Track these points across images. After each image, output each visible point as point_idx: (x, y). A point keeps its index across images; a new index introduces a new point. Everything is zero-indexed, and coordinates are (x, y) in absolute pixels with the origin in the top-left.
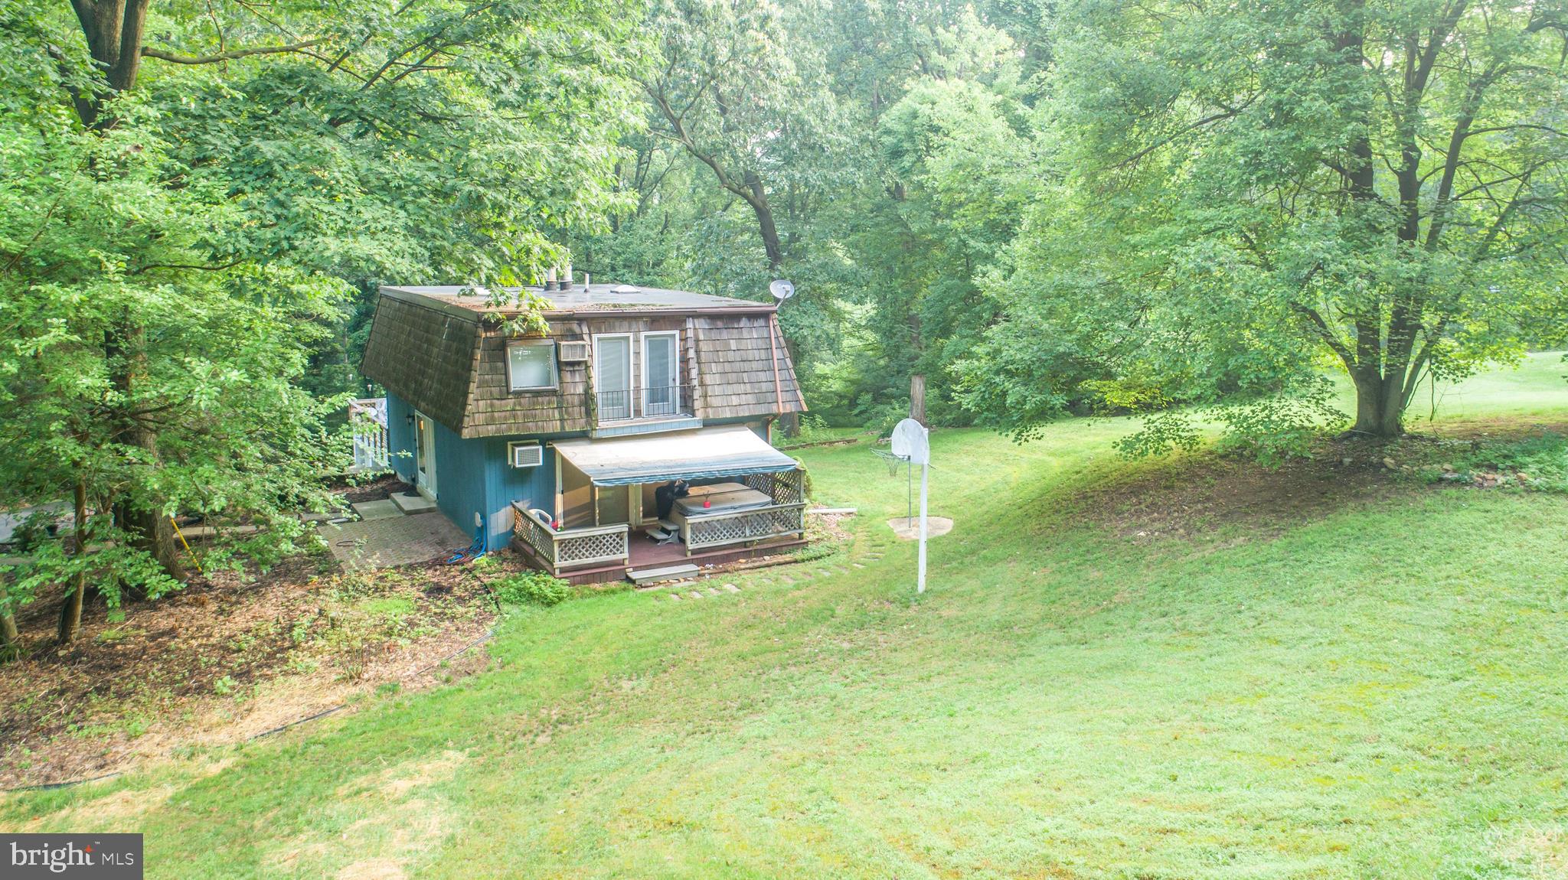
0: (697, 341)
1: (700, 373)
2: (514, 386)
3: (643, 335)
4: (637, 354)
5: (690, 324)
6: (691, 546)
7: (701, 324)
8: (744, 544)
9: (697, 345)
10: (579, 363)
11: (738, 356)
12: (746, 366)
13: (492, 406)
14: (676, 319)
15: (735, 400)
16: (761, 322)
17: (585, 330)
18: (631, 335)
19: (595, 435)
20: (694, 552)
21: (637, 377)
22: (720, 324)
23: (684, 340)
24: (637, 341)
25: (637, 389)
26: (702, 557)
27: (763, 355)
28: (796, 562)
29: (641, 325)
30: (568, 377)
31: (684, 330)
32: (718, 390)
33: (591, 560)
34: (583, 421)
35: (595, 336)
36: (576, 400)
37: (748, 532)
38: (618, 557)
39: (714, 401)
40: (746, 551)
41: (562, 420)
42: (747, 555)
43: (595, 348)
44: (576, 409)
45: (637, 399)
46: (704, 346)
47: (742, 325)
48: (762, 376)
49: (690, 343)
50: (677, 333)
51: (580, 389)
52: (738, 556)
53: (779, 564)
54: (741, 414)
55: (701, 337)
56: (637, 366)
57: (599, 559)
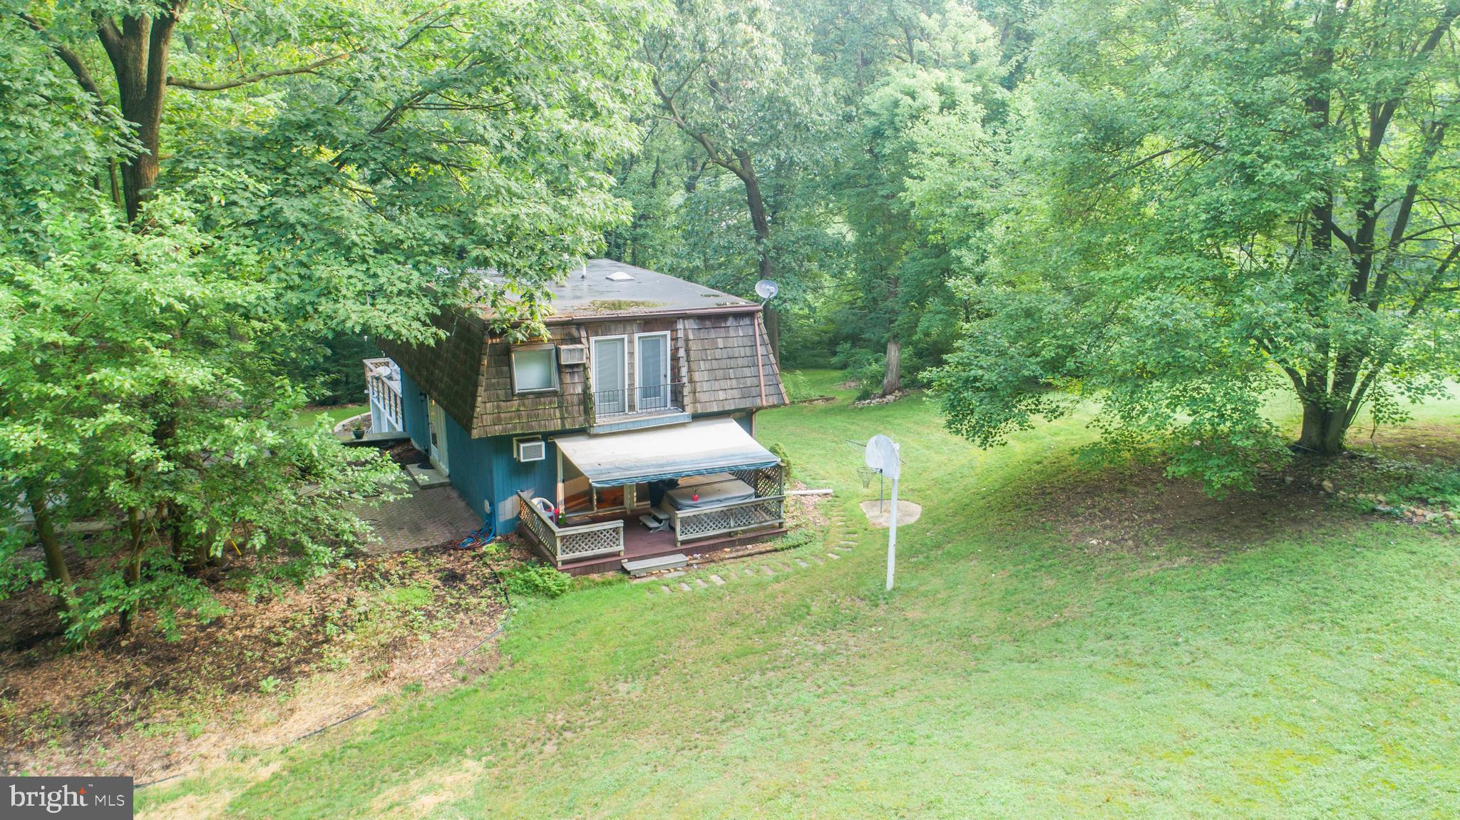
0: (687, 340)
1: (690, 371)
2: (518, 388)
3: (637, 336)
4: (631, 354)
5: (680, 325)
6: (680, 538)
7: (691, 324)
8: (729, 534)
9: (687, 345)
10: (577, 365)
11: (725, 354)
12: (732, 363)
13: (498, 407)
14: (666, 321)
15: (722, 395)
16: (747, 321)
17: (583, 334)
18: (626, 337)
19: (593, 431)
20: (683, 543)
21: (631, 375)
22: (708, 324)
23: (674, 339)
24: (631, 342)
25: (632, 385)
26: (690, 548)
27: (748, 351)
28: (776, 550)
29: (635, 327)
30: (567, 379)
31: (674, 331)
32: (706, 386)
33: (590, 553)
34: (582, 419)
35: (592, 339)
36: (575, 399)
37: (732, 524)
38: (615, 549)
39: (702, 397)
40: (731, 540)
41: (562, 418)
42: (732, 544)
43: (592, 351)
44: (576, 408)
45: (631, 395)
46: (693, 346)
47: (729, 324)
48: (747, 372)
49: (681, 343)
50: (668, 333)
51: (579, 390)
52: (724, 545)
53: (761, 553)
54: (727, 408)
55: (691, 337)
56: (632, 365)
57: (597, 552)
